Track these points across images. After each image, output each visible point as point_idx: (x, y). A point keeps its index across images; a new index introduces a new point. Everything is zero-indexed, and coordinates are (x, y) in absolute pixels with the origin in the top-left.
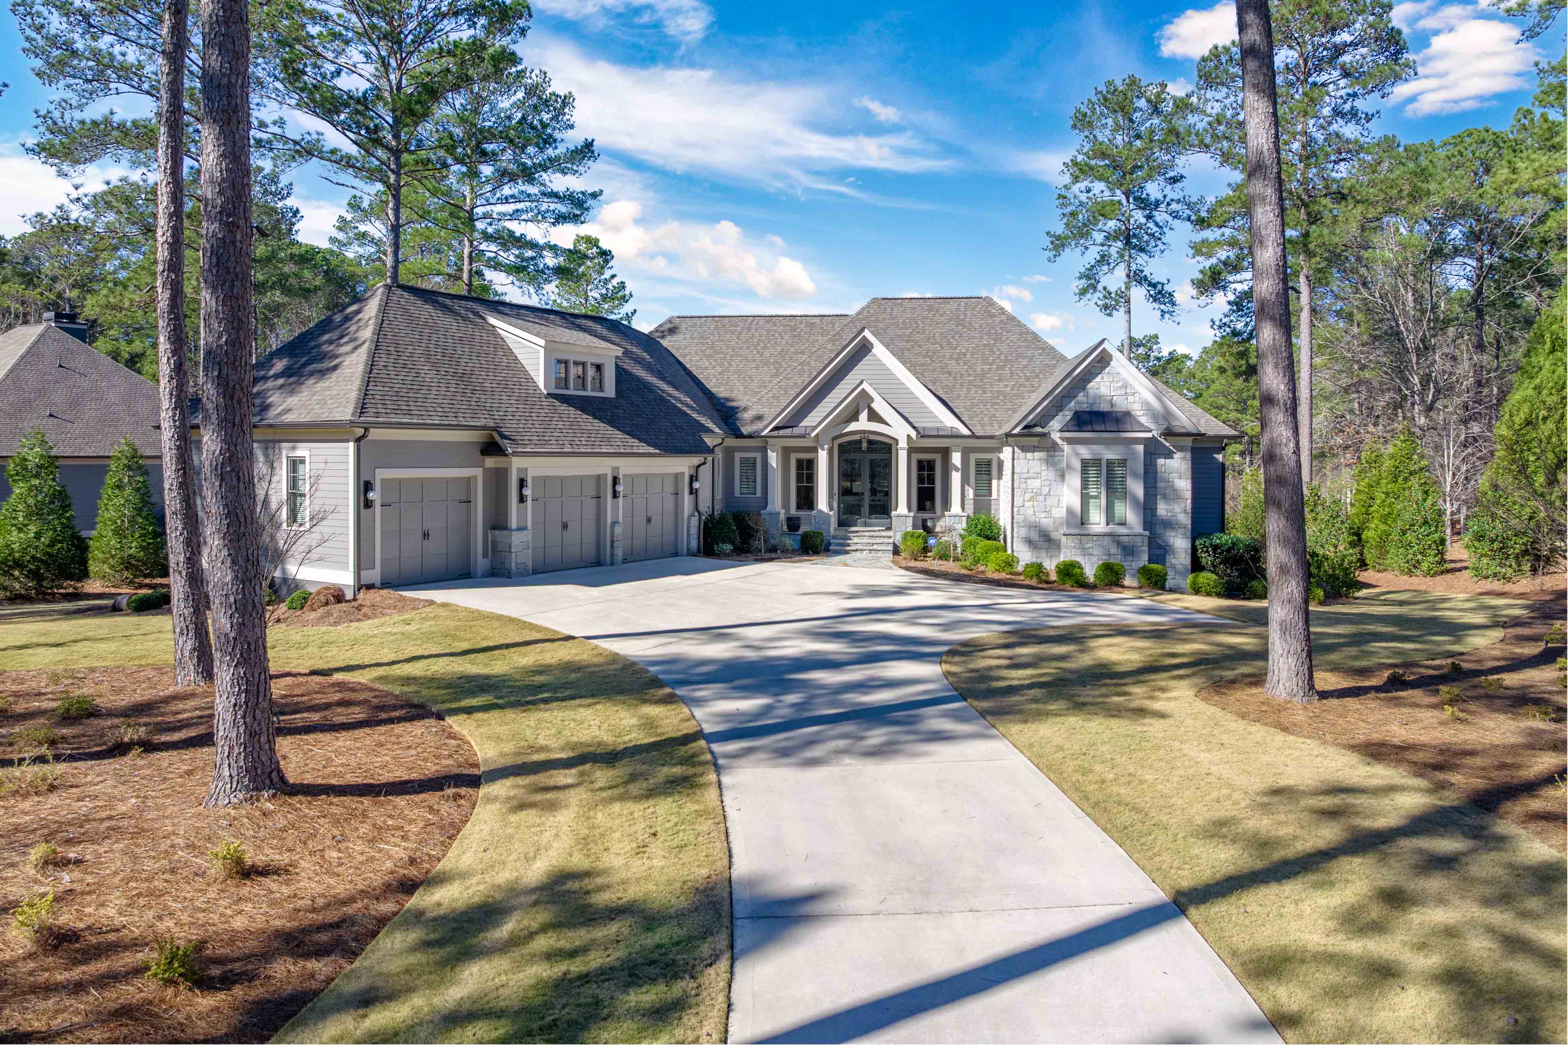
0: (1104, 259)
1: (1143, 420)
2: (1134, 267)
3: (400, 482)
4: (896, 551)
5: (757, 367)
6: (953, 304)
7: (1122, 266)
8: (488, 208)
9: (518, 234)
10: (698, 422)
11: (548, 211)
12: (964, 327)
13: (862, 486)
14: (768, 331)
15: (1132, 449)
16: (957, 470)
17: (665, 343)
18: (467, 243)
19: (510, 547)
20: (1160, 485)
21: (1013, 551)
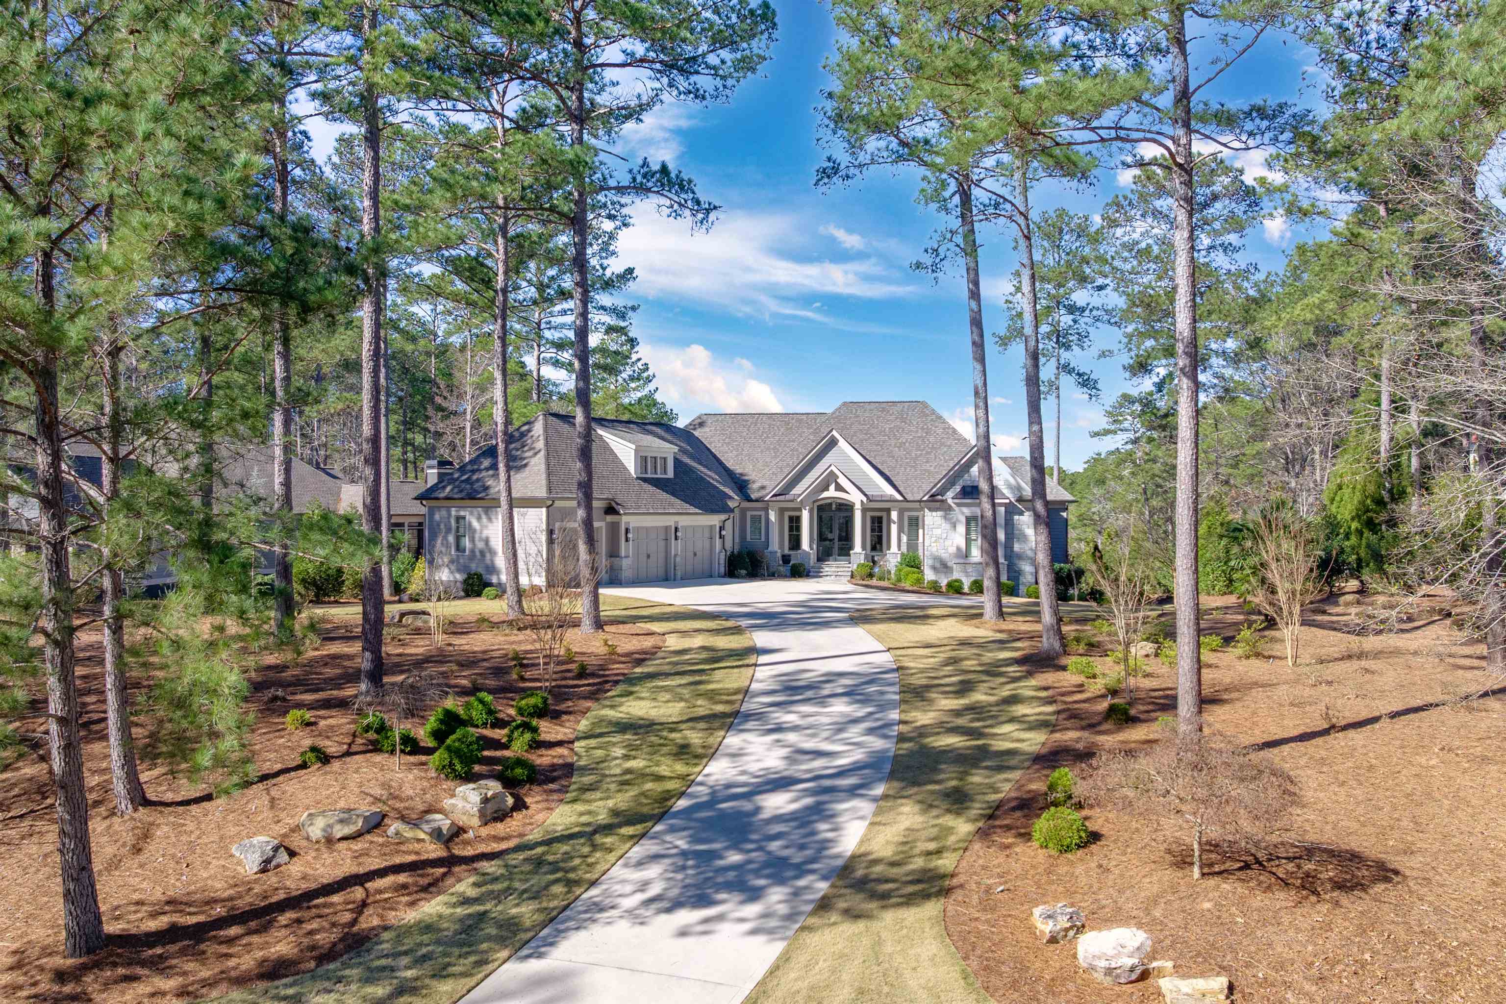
1: (1006, 492)
2: (1062, 361)
4: (852, 577)
5: (762, 452)
6: (899, 407)
10: (724, 492)
12: (906, 423)
13: (832, 535)
14: (769, 425)
15: (998, 510)
16: (895, 523)
17: (696, 433)
19: (621, 567)
20: (1015, 532)
21: (924, 574)
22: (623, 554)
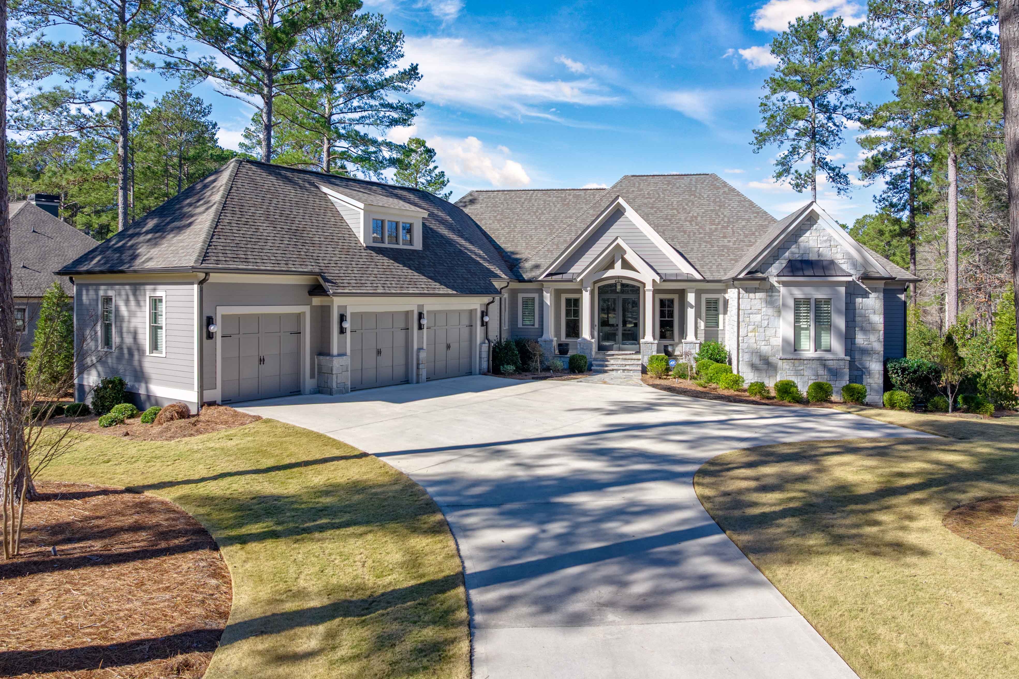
0: (794, 150)
1: (845, 267)
2: (818, 155)
3: (239, 317)
4: (644, 371)
5: (536, 229)
6: (687, 180)
7: (810, 154)
8: (342, 115)
9: (362, 134)
10: (488, 270)
11: (384, 117)
12: (695, 196)
13: (615, 318)
14: (545, 201)
15: (836, 290)
16: (692, 307)
17: (466, 210)
18: (326, 141)
19: (332, 370)
20: (858, 319)
21: (738, 372)
22: (335, 351)
